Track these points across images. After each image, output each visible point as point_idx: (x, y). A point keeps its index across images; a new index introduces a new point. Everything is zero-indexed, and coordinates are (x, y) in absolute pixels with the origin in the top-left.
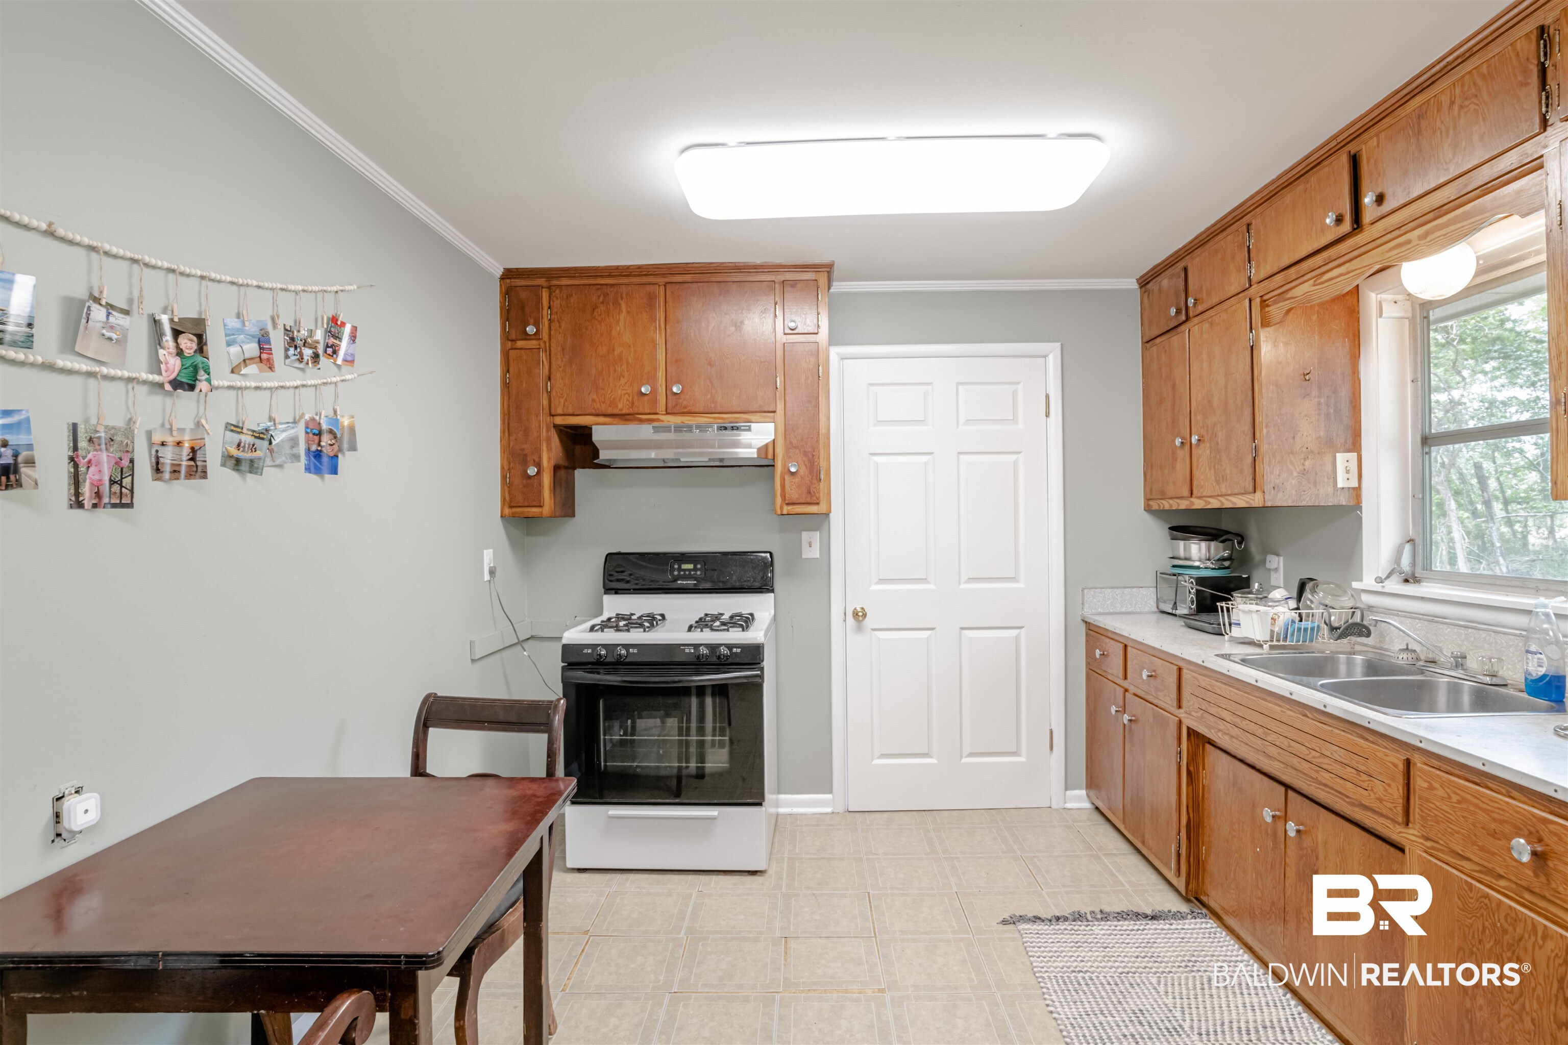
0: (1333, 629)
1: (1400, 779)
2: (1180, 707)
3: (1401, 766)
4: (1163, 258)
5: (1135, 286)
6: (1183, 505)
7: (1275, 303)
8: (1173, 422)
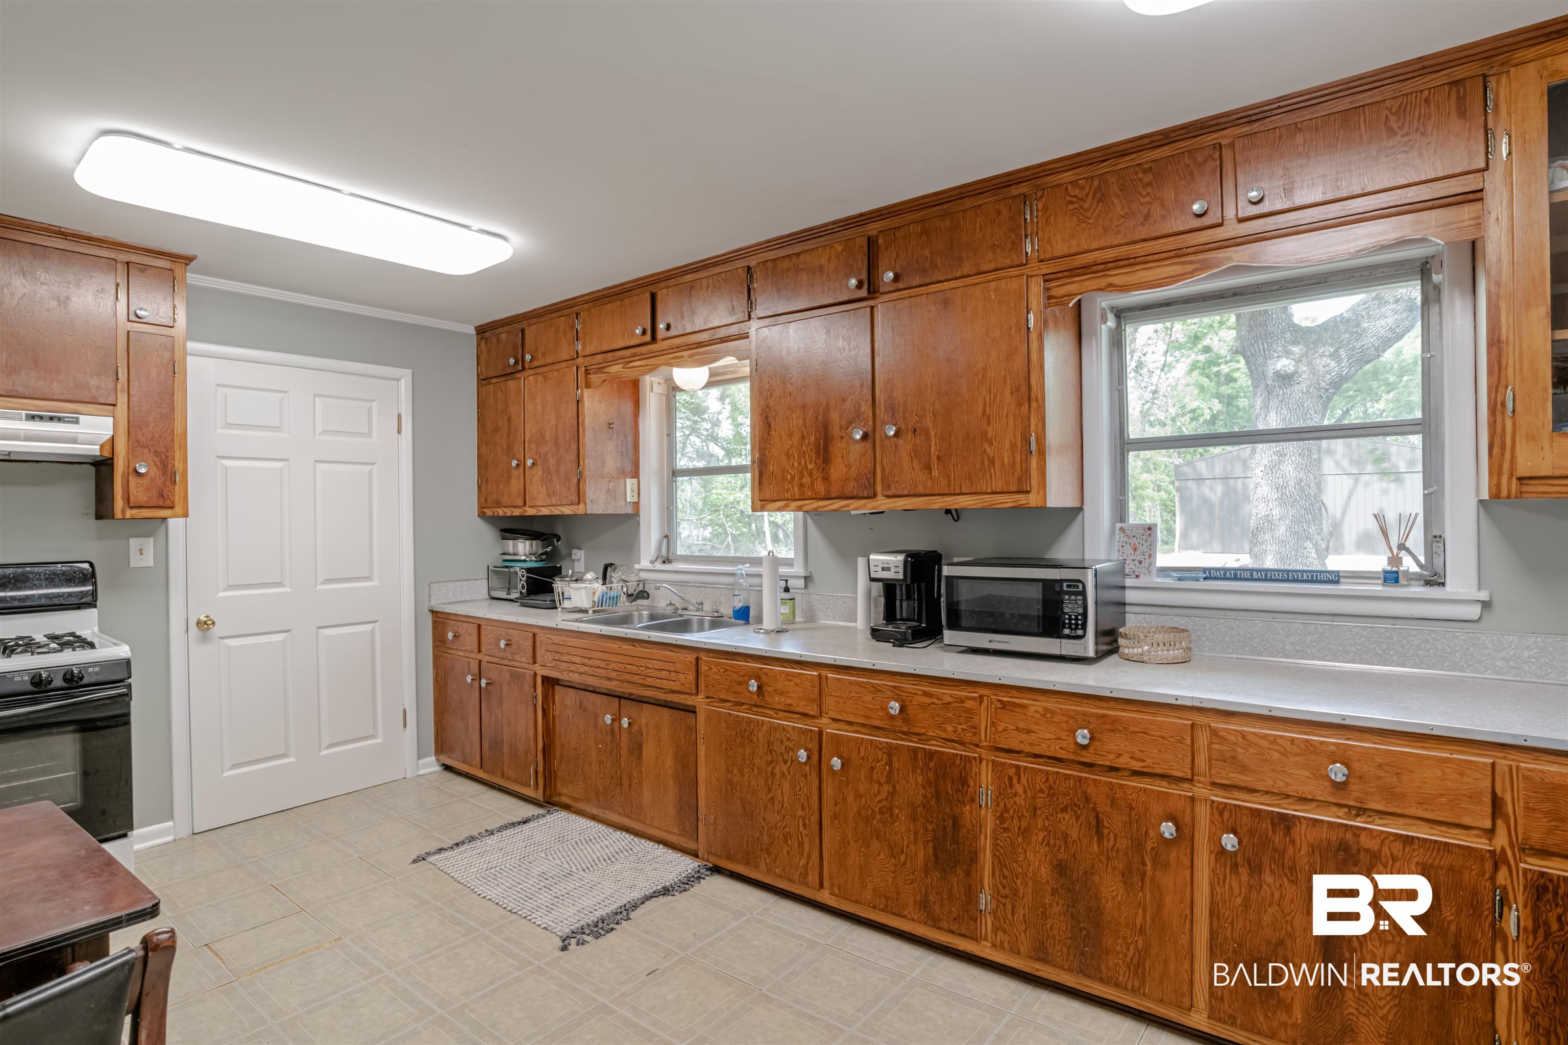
0: (629, 596)
1: (694, 669)
2: (535, 663)
3: (694, 662)
4: (503, 317)
5: (473, 332)
6: (517, 512)
7: (595, 373)
8: (508, 447)
